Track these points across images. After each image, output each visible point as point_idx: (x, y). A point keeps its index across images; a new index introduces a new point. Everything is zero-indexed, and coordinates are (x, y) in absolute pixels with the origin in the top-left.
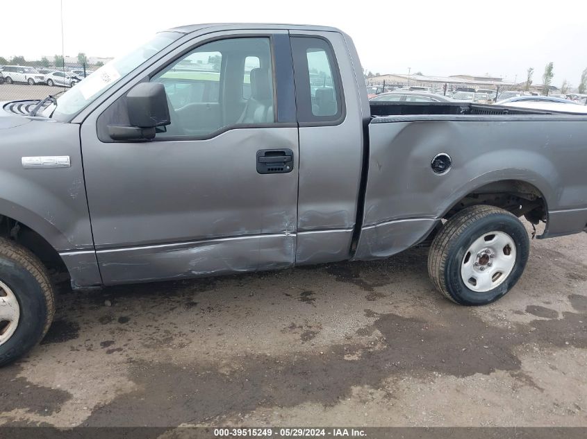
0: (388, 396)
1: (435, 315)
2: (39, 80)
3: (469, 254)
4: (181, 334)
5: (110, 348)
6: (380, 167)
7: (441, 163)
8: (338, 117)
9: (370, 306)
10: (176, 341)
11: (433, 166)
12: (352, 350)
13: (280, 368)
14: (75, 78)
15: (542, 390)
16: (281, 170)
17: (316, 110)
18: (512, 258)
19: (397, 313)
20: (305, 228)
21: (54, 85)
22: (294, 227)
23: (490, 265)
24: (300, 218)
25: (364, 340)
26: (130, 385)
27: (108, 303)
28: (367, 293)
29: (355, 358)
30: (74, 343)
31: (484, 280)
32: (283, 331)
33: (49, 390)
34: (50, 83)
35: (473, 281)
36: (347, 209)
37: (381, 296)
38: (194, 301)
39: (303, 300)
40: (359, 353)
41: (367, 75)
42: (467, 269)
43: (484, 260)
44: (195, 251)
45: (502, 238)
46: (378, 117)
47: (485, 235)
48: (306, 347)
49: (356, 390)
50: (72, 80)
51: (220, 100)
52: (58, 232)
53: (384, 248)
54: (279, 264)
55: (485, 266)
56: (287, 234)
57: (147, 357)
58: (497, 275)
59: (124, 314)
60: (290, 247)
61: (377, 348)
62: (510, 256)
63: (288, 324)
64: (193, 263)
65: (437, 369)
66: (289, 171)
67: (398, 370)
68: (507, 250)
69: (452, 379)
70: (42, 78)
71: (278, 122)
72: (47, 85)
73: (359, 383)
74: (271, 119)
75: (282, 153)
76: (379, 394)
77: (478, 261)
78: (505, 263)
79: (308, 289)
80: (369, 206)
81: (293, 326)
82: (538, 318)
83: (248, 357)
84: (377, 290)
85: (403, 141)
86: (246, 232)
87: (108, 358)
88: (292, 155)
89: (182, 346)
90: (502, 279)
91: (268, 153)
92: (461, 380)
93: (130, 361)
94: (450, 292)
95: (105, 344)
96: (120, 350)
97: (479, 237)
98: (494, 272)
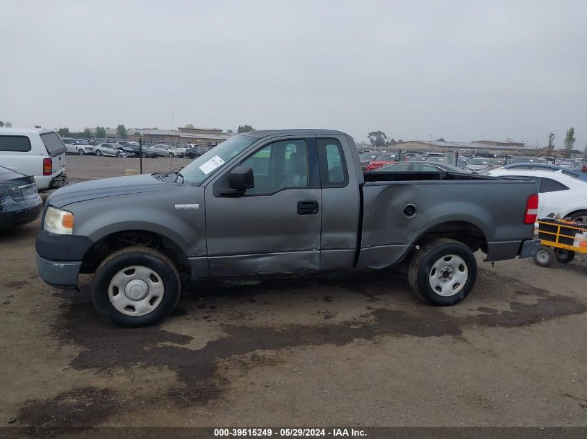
0: (375, 343)
1: (413, 310)
2: (89, 151)
3: (434, 270)
4: (249, 314)
5: (209, 319)
6: (371, 211)
7: (410, 210)
8: (344, 183)
9: (370, 304)
10: (247, 317)
11: (405, 212)
12: (355, 324)
13: (311, 330)
14: (121, 148)
15: (470, 344)
16: (312, 213)
17: (331, 178)
18: (465, 273)
19: (387, 308)
20: (326, 248)
21: (101, 155)
22: (319, 247)
23: (450, 278)
24: (322, 242)
25: (364, 320)
26: (225, 335)
27: (202, 299)
28: (368, 298)
29: (357, 327)
30: (187, 317)
31: (447, 289)
32: (312, 315)
33: (180, 335)
34: (98, 153)
35: (439, 288)
36: (351, 236)
37: (378, 300)
38: (255, 299)
39: (325, 300)
40: (360, 325)
41: (390, 142)
42: (434, 280)
43: (446, 275)
44: (261, 259)
45: (457, 260)
46: (368, 182)
47: (445, 257)
48: (328, 322)
49: (356, 340)
50: (118, 151)
51: (269, 172)
52: (189, 245)
53: (376, 263)
54: (310, 270)
55: (447, 279)
56: (315, 251)
57: (231, 323)
58: (455, 285)
59: (213, 305)
60: (317, 259)
61: (371, 323)
62: (464, 272)
63: (315, 311)
64: (260, 267)
65: (407, 333)
66: (316, 213)
67: (383, 333)
68: (461, 268)
69: (417, 338)
70: (91, 149)
71: (310, 186)
72: (95, 155)
73: (358, 337)
74: (305, 184)
75: (311, 203)
76: (370, 342)
77: (441, 275)
78: (461, 277)
79: (328, 295)
80: (365, 235)
81: (319, 312)
82: (483, 313)
83: (292, 325)
84: (376, 297)
85: (385, 196)
86: (291, 249)
87: (208, 324)
88: (317, 204)
89: (251, 319)
90: (459, 288)
91: (304, 203)
92: (422, 339)
93: (222, 325)
94: (423, 295)
95: (205, 318)
96: (215, 320)
97: (439, 258)
98: (454, 284)
